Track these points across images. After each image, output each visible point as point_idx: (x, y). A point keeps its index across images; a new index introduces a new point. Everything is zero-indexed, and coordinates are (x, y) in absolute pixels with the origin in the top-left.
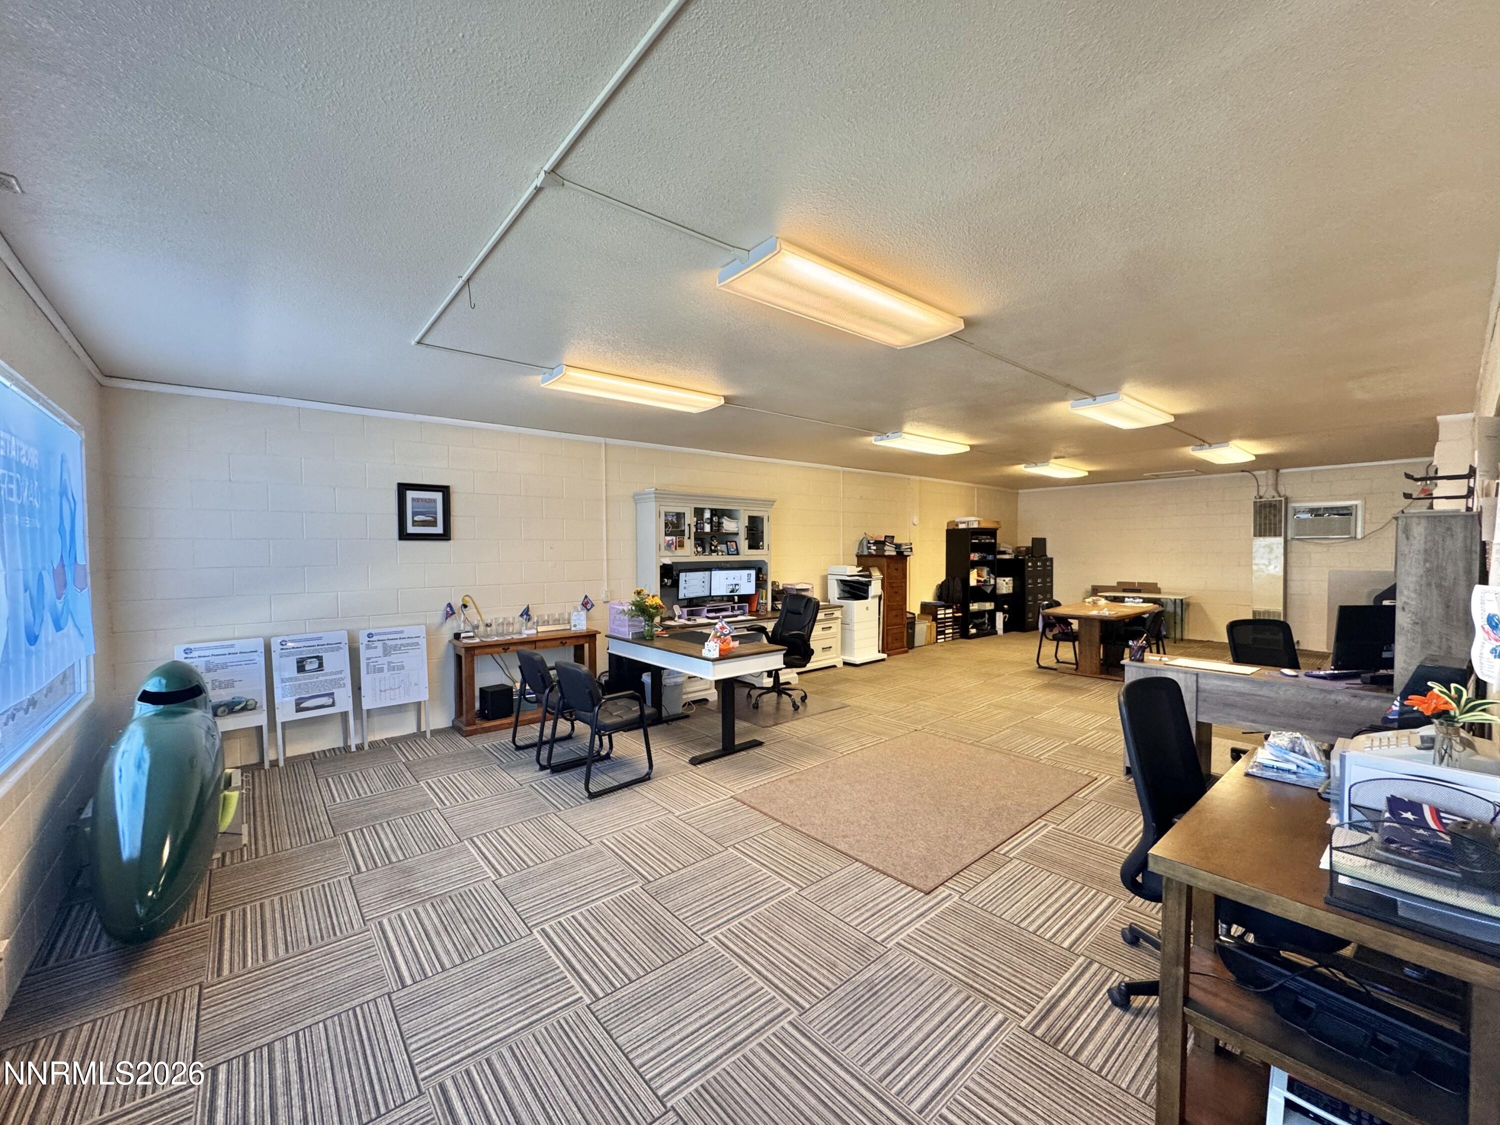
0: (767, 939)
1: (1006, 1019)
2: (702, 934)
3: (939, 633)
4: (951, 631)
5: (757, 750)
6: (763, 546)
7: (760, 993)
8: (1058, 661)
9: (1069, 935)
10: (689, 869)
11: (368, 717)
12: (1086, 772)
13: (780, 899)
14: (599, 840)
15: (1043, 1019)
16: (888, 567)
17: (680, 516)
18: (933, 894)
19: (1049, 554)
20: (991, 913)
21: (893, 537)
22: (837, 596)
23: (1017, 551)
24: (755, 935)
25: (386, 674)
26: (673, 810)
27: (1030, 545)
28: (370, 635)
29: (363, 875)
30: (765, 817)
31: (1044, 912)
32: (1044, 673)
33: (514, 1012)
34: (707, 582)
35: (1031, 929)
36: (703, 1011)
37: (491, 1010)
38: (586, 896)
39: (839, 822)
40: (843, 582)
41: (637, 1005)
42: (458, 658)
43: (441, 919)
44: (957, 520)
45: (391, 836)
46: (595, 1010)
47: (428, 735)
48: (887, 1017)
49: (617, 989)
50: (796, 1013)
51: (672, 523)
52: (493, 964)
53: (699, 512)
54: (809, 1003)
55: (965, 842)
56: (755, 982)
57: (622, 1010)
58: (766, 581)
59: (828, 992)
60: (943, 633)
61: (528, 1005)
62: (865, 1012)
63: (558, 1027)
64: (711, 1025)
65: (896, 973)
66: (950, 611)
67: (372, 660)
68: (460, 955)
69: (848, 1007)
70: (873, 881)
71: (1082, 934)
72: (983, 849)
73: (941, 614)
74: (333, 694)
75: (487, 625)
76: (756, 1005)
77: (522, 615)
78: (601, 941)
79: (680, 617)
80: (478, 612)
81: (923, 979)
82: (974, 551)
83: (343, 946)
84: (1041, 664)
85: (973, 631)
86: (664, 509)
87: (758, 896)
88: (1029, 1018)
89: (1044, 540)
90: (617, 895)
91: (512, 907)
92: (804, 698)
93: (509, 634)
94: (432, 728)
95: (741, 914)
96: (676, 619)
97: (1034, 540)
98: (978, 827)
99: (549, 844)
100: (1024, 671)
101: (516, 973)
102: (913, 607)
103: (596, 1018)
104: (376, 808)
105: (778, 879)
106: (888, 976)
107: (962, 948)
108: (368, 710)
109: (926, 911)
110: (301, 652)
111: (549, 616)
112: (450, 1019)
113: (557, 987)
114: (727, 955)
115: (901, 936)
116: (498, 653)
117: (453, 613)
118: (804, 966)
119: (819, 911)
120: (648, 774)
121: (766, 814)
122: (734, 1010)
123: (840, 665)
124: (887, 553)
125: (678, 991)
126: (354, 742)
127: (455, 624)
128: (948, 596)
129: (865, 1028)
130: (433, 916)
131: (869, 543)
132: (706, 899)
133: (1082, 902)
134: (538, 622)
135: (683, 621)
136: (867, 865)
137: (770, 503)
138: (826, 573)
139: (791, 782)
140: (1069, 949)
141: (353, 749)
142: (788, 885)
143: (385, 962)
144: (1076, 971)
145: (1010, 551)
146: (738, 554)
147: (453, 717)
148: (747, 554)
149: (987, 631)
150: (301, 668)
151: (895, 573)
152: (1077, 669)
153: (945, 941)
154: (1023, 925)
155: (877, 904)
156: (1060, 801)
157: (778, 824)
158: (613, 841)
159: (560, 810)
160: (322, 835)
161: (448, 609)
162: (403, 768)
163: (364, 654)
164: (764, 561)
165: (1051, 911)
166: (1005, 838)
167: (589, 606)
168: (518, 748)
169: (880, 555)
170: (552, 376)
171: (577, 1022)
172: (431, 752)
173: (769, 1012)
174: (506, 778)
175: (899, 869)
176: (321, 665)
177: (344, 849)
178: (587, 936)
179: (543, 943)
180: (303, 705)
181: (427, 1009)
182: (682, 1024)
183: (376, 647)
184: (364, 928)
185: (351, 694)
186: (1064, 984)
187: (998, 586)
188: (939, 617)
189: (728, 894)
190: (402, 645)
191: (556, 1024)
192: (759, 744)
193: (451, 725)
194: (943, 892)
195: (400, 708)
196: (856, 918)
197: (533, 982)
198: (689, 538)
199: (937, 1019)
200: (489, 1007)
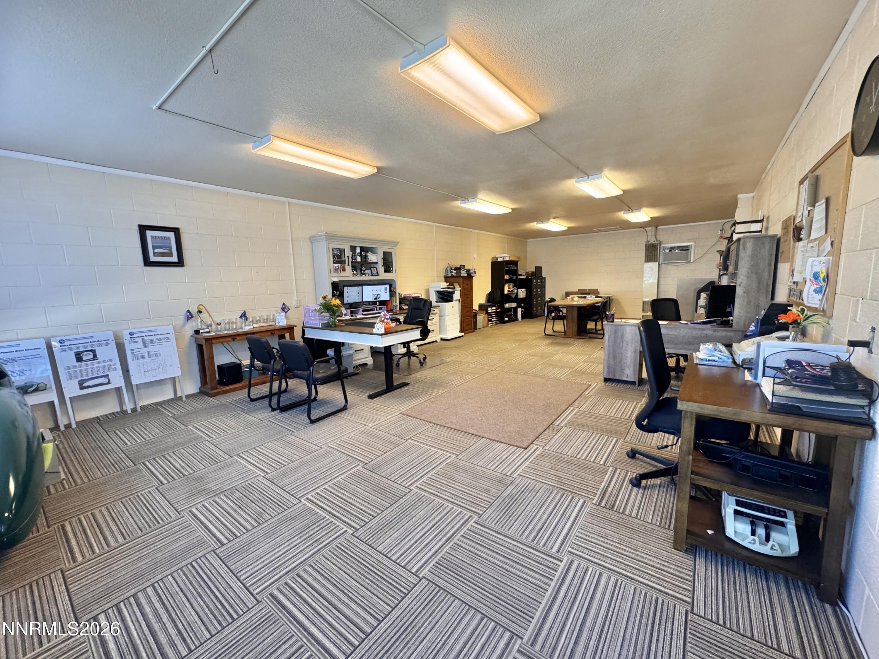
0: (447, 483)
1: (585, 502)
2: (409, 486)
3: (489, 321)
4: (495, 319)
5: (406, 388)
6: (392, 270)
7: (452, 511)
8: (554, 332)
9: (602, 458)
10: (388, 453)
11: (137, 389)
12: (585, 383)
13: (447, 462)
14: (326, 445)
15: (603, 498)
16: (463, 283)
17: (342, 251)
18: (529, 449)
19: (544, 276)
20: (561, 453)
21: (464, 266)
22: (435, 300)
23: (527, 273)
24: (440, 482)
25: (147, 360)
26: (367, 424)
27: (534, 270)
28: (131, 334)
29: (166, 485)
30: (423, 422)
31: (586, 450)
32: (549, 338)
33: (306, 546)
34: (360, 293)
35: (583, 458)
36: (423, 525)
37: (289, 547)
38: (328, 477)
39: (466, 420)
40: (438, 292)
41: (383, 528)
42: (200, 347)
43: (235, 503)
44: (497, 256)
45: (178, 460)
46: (357, 536)
47: (184, 399)
48: (526, 510)
49: (367, 523)
50: (476, 517)
51: (337, 255)
52: (281, 522)
53: (353, 248)
54: (482, 511)
55: (536, 422)
56: (448, 506)
57: (374, 533)
58: (395, 292)
59: (490, 504)
60: (491, 320)
61: (313, 540)
62: (513, 510)
63: (337, 549)
64: (431, 531)
65: (523, 489)
66: (494, 308)
67: (135, 351)
68: (256, 520)
69: (503, 509)
70: (495, 447)
71: (608, 457)
72: (546, 424)
73: (490, 310)
74: (108, 375)
75: (218, 324)
76: (453, 517)
77: (241, 317)
78: (348, 499)
79: (345, 315)
80: (210, 315)
81: (538, 490)
82: (506, 274)
83: (168, 529)
84: (546, 333)
85: (506, 319)
86: (331, 246)
87: (434, 462)
88: (596, 499)
89: (541, 267)
90: (349, 473)
91: (282, 489)
92: (425, 359)
93: (233, 329)
94: (186, 394)
95: (427, 473)
96: (343, 316)
97: (537, 268)
98: (540, 414)
99: (295, 452)
100: (538, 338)
101: (299, 524)
102: (476, 307)
103: (360, 539)
104: (160, 445)
105: (442, 452)
106: (519, 491)
107: (553, 472)
108: (137, 385)
109: (528, 457)
110: (77, 348)
111: (260, 317)
112: (263, 557)
113: (329, 528)
114: (427, 495)
115: (519, 471)
116: (227, 342)
117: (192, 317)
118: (473, 494)
119: (472, 465)
120: (345, 406)
121: (423, 420)
122: (441, 521)
123: (439, 340)
124: (462, 275)
125: (404, 518)
126: (129, 407)
127: (194, 324)
128: (493, 300)
129: (516, 517)
130: (229, 502)
131: (451, 269)
132: (404, 468)
133: (603, 442)
134: (253, 321)
135: (348, 317)
136: (489, 439)
137: (396, 244)
138: (427, 287)
139: (432, 402)
140: (604, 464)
141: (129, 411)
142: (449, 455)
143: (202, 533)
144: (610, 474)
145: (524, 274)
146: (378, 275)
147: (199, 385)
148: (383, 276)
149: (513, 319)
150: (79, 357)
151: (467, 287)
152: (565, 334)
153: (543, 470)
154: (578, 457)
155: (501, 457)
156: (577, 397)
157: (432, 424)
158: (335, 445)
159: (294, 432)
160: (125, 466)
161: (188, 314)
162: (172, 420)
163: (128, 347)
164: (393, 280)
165: (589, 449)
166: (556, 417)
167: (286, 310)
168: (252, 400)
169: (459, 276)
170: (261, 144)
171: (349, 544)
172: (190, 409)
173: (461, 519)
174: (250, 418)
175: (507, 438)
176: (95, 357)
177: (145, 471)
178: (338, 498)
179: (310, 506)
180: (85, 385)
181: (245, 554)
182: (414, 534)
183: (137, 342)
184: (179, 516)
185: (122, 375)
186: (607, 480)
187: (519, 293)
188: (489, 311)
189: (416, 464)
190: (157, 339)
191: (335, 548)
192: (407, 384)
193: (198, 391)
194: (533, 447)
195: (160, 382)
196: (492, 465)
197: (312, 528)
198: (348, 265)
199: (552, 507)
200: (288, 546)
